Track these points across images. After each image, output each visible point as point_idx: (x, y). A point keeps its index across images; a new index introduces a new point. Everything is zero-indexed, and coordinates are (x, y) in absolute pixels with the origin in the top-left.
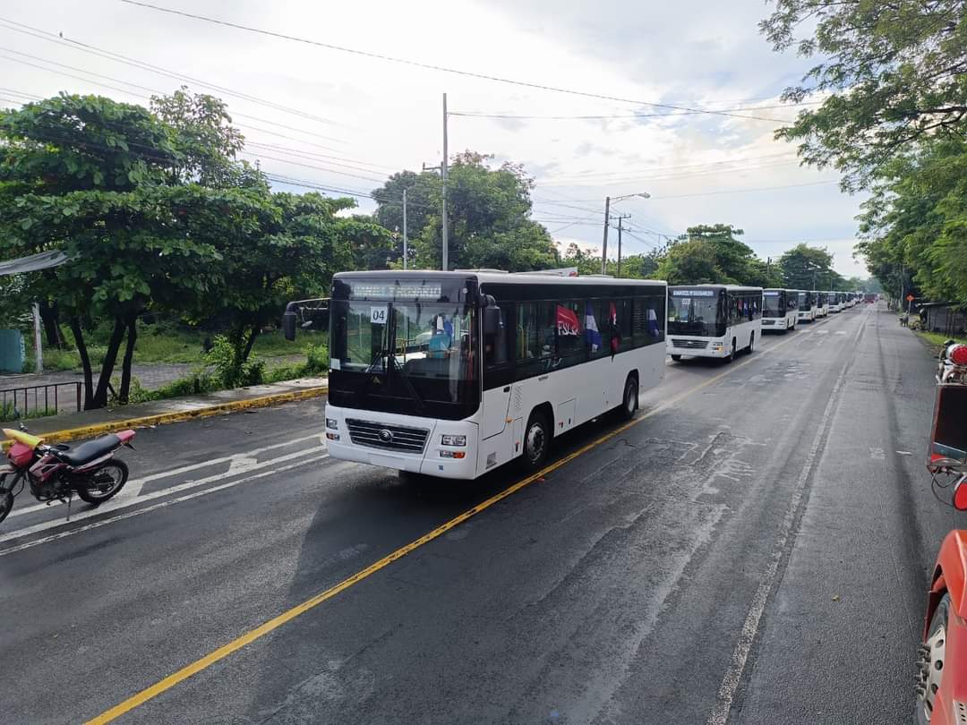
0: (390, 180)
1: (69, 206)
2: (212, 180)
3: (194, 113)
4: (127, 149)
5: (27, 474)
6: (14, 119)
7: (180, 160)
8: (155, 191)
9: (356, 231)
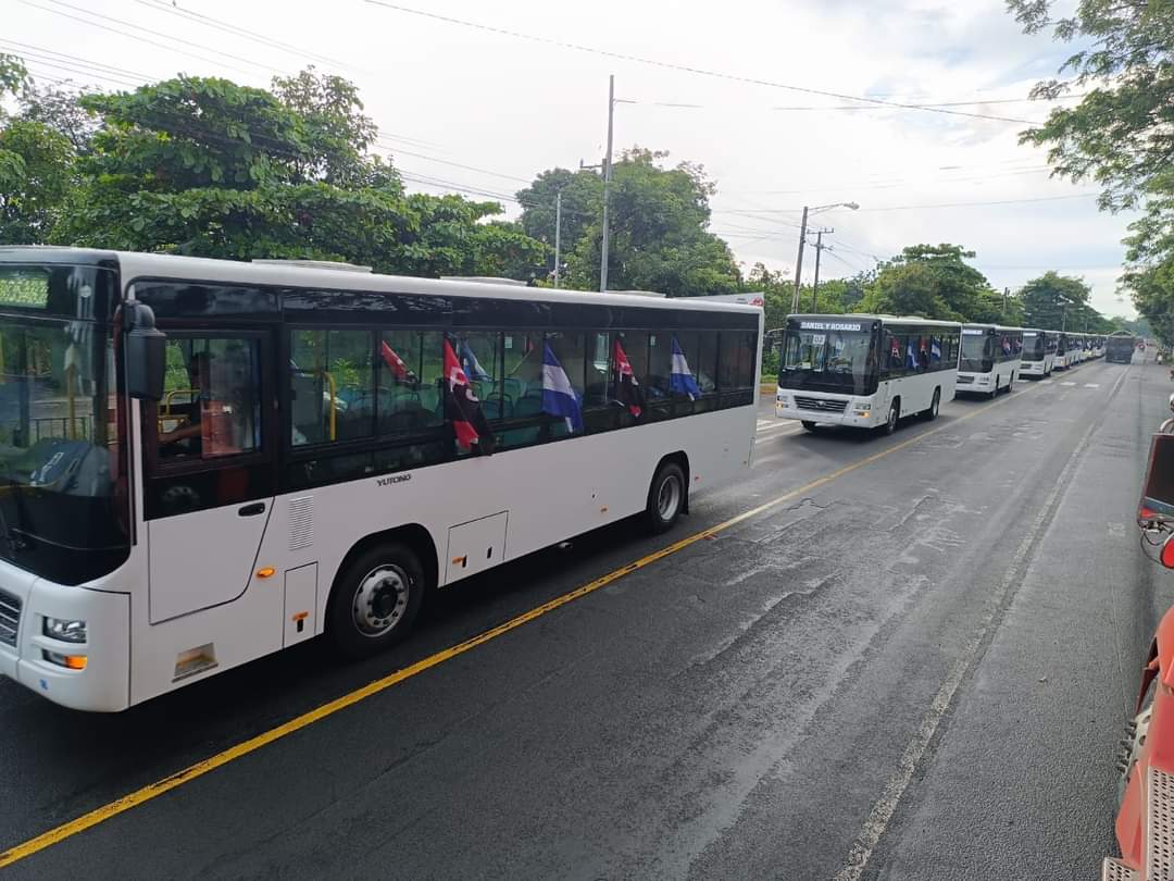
0: (538, 179)
1: (188, 206)
2: (339, 176)
3: (321, 97)
4: (248, 140)
6: (129, 104)
7: (305, 154)
8: (279, 190)
9: (502, 243)
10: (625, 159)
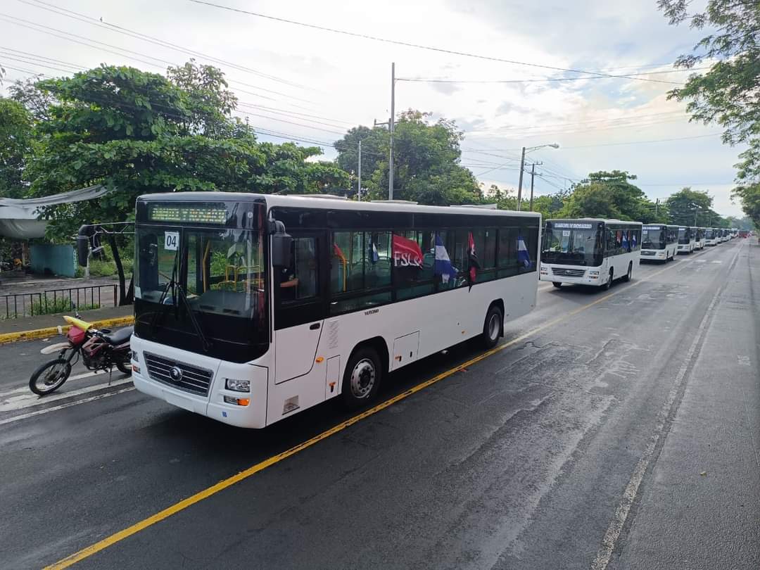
0: (348, 134)
1: (109, 151)
2: (213, 132)
3: (200, 80)
4: (149, 107)
5: (80, 350)
6: (69, 85)
7: (189, 117)
8: (171, 141)
9: (322, 174)
10: (403, 117)
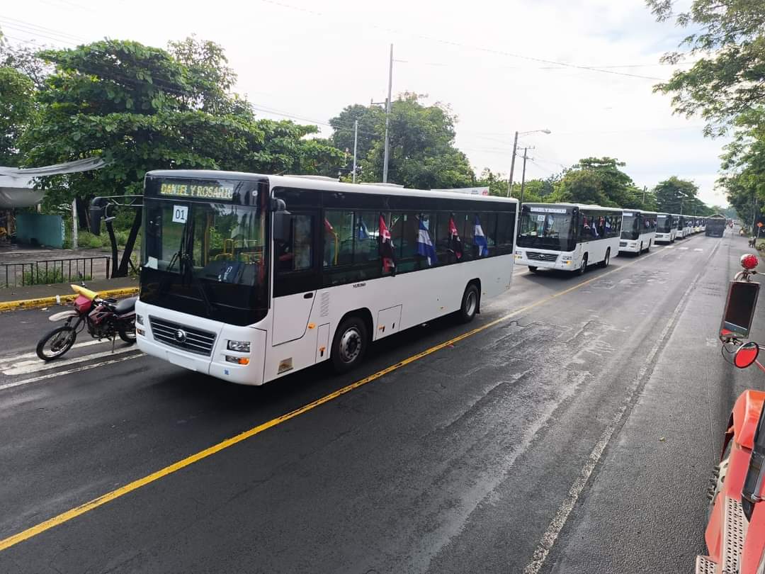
0: (344, 111)
1: (110, 124)
2: (212, 107)
3: (200, 54)
4: (151, 81)
5: (86, 319)
6: (70, 56)
7: (189, 92)
8: (171, 115)
9: (319, 153)
10: (400, 98)
